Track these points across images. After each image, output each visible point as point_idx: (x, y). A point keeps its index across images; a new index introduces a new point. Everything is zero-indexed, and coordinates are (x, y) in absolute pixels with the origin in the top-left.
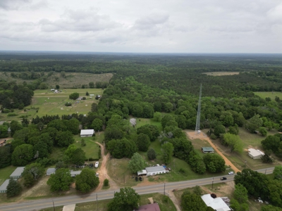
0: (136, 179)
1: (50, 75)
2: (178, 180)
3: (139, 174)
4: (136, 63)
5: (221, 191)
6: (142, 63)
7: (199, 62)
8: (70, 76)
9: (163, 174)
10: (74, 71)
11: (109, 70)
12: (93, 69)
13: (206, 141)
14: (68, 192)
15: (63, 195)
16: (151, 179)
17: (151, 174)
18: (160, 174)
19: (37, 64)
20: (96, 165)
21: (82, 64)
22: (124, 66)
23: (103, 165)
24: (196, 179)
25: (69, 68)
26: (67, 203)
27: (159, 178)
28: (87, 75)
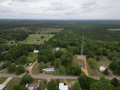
0: (40, 72)
1: (40, 28)
2: (56, 75)
3: (42, 70)
4: (78, 24)
5: (71, 83)
6: (81, 24)
7: (110, 24)
8: (47, 29)
9: (52, 72)
10: (50, 27)
11: (64, 27)
12: (57, 26)
13: (84, 61)
14: (14, 73)
15: (12, 73)
16: (46, 73)
17: (47, 71)
18: (51, 72)
19: (37, 24)
20: (30, 64)
21: (54, 24)
22: (71, 25)
23: (33, 65)
24: (65, 76)
25: (48, 26)
26: (10, 77)
27: (50, 73)
28: (54, 29)
